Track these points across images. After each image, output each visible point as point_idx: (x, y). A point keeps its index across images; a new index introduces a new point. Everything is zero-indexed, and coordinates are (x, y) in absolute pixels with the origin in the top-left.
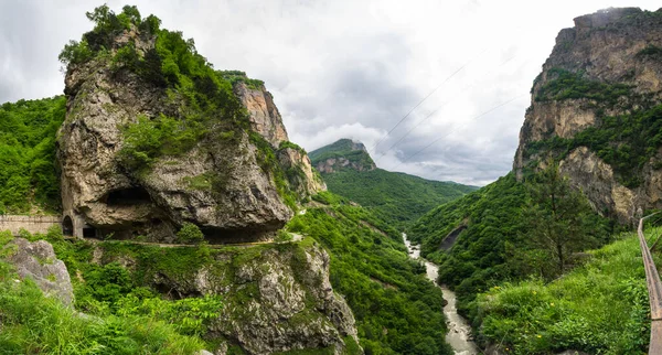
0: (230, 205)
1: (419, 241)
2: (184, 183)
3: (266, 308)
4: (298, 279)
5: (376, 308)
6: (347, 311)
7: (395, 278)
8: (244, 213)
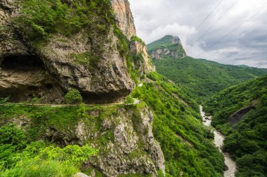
0: (100, 77)
1: (211, 113)
2: (71, 57)
3: (117, 147)
4: (135, 128)
5: (177, 156)
6: (161, 153)
7: (191, 137)
8: (108, 83)
